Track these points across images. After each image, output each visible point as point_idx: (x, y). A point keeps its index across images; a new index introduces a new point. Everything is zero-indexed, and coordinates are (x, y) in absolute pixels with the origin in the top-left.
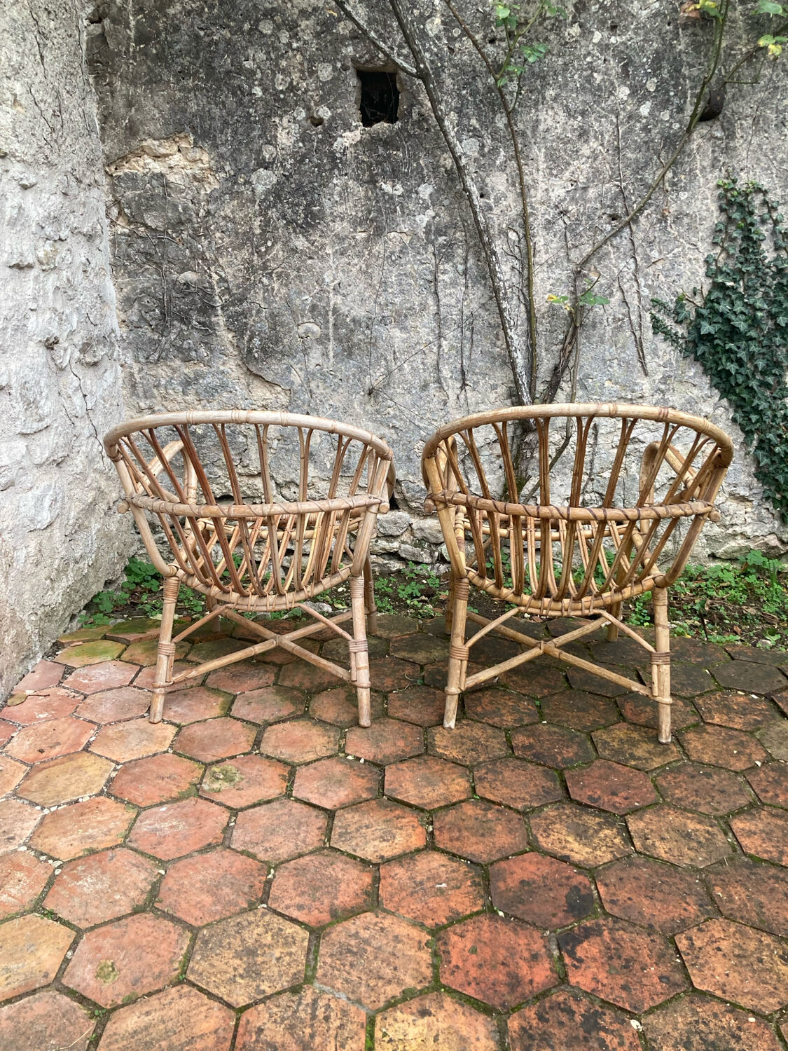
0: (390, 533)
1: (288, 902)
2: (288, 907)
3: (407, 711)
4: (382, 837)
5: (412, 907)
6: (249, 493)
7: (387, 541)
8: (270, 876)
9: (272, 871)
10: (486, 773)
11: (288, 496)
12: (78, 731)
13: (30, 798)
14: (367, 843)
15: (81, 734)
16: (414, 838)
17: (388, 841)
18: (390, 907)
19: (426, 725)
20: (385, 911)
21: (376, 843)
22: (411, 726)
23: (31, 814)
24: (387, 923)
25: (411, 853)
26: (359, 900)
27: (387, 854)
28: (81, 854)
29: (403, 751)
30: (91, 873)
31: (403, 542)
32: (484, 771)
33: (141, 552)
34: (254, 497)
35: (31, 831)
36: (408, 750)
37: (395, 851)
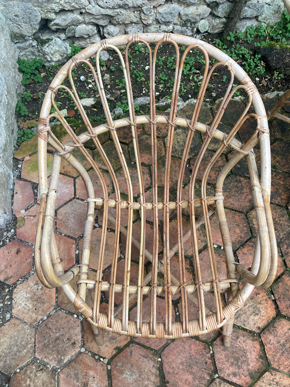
0: (168, 20)
1: (227, 372)
2: (229, 375)
3: (231, 200)
4: (254, 312)
5: (286, 364)
6: (77, 6)
7: (166, 26)
8: (211, 352)
9: (211, 347)
10: (287, 248)
11: (102, 5)
12: (66, 247)
13: (68, 309)
14: (248, 318)
15: (69, 249)
16: (269, 309)
17: (257, 314)
18: (275, 365)
19: (245, 211)
20: (274, 369)
21: (252, 317)
22: (238, 214)
23: (75, 322)
24: (278, 377)
25: (272, 321)
26: (259, 363)
27: (261, 325)
28: (114, 353)
29: (241, 237)
30: (126, 367)
31: (175, 24)
32: (285, 247)
33: (22, 54)
34: (81, 9)
35: (80, 336)
36: (243, 236)
37: (264, 322)
